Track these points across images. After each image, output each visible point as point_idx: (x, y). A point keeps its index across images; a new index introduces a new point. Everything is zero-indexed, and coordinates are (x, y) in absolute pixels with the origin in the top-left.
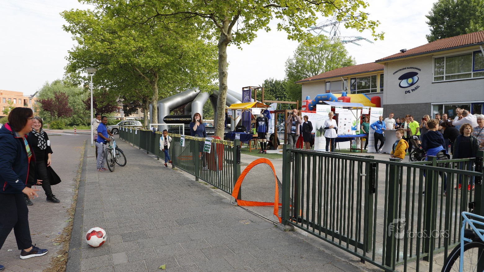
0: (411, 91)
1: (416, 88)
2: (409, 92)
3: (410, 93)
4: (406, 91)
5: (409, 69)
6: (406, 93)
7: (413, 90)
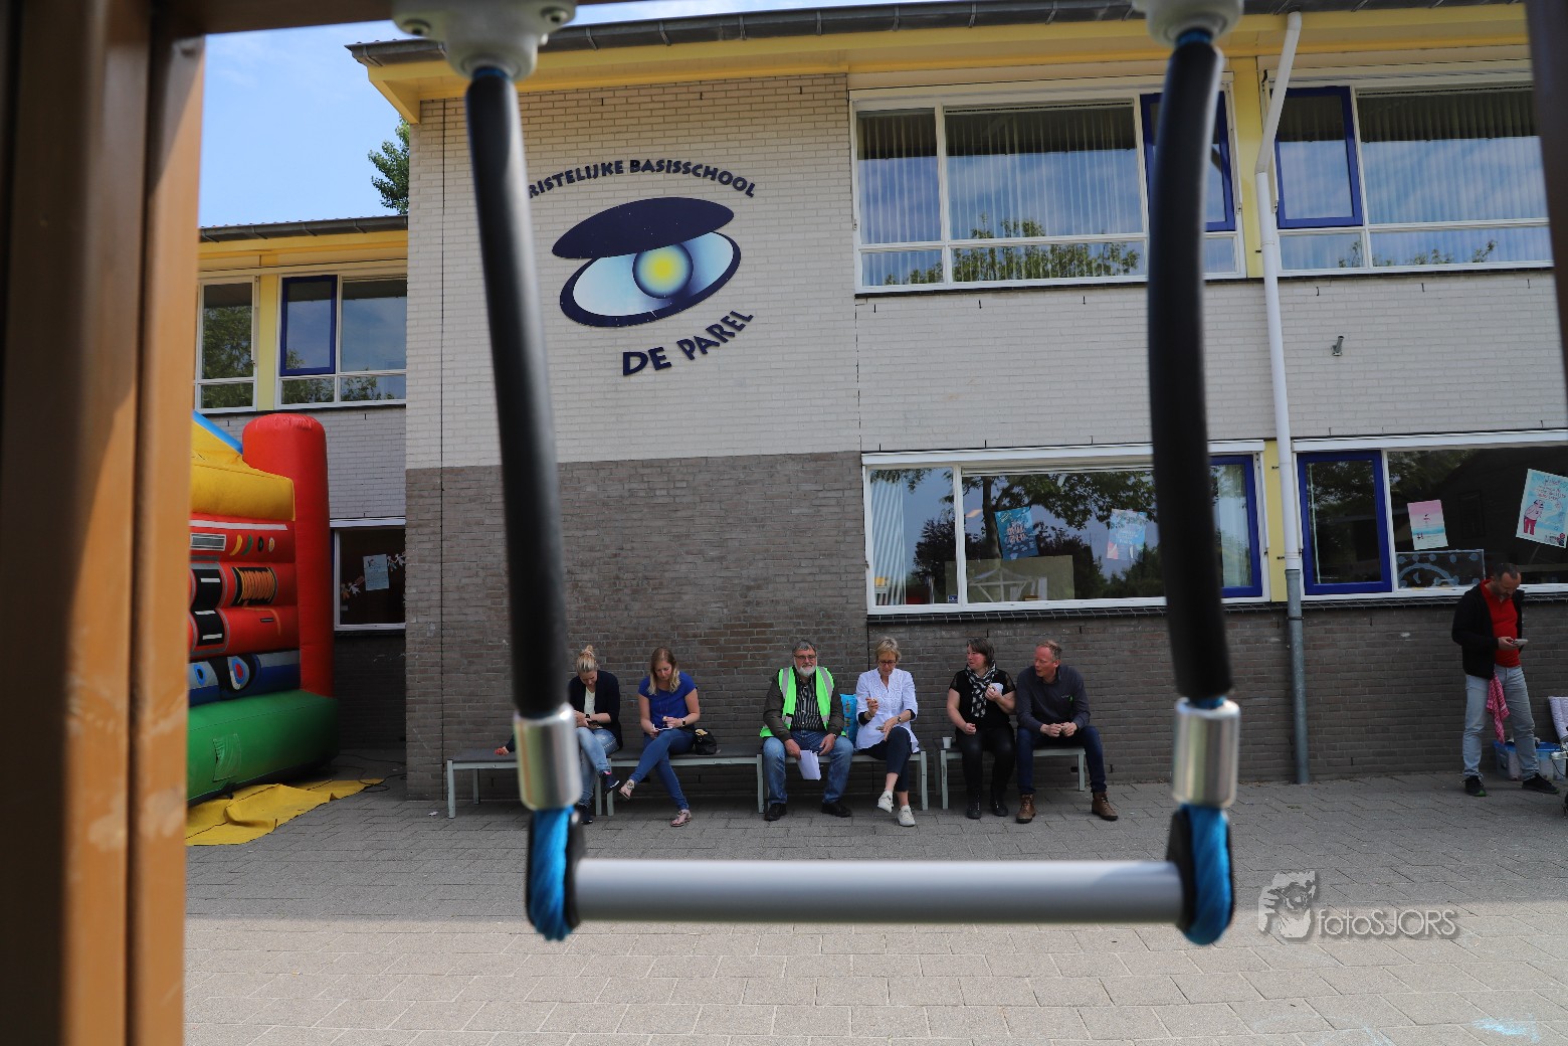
0: (674, 355)
1: (720, 333)
2: (656, 359)
3: (663, 372)
4: (627, 356)
5: (648, 176)
6: (627, 371)
7: (688, 347)
